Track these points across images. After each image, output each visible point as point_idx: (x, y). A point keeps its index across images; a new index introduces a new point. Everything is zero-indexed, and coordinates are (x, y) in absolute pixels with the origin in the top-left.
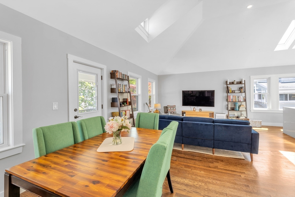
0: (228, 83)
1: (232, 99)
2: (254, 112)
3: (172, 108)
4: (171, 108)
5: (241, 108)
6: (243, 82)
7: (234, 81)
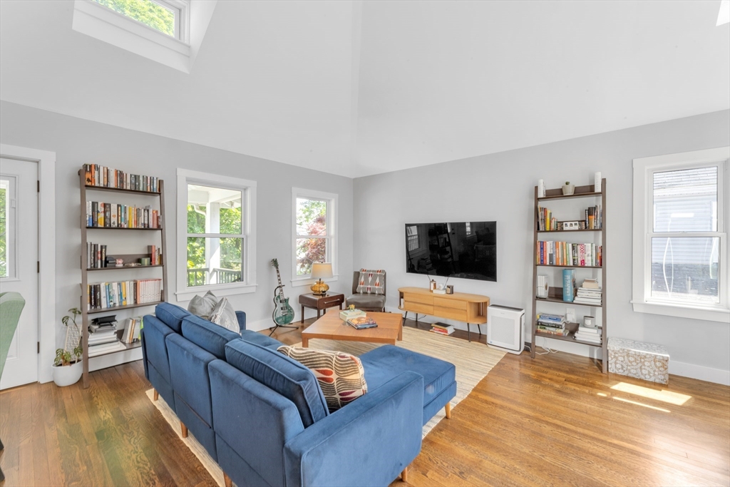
0: (541, 195)
1: (551, 256)
2: (644, 313)
3: (370, 279)
4: (366, 279)
5: (585, 294)
6: (598, 189)
7: (567, 184)
